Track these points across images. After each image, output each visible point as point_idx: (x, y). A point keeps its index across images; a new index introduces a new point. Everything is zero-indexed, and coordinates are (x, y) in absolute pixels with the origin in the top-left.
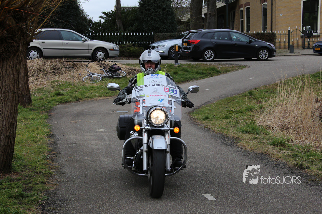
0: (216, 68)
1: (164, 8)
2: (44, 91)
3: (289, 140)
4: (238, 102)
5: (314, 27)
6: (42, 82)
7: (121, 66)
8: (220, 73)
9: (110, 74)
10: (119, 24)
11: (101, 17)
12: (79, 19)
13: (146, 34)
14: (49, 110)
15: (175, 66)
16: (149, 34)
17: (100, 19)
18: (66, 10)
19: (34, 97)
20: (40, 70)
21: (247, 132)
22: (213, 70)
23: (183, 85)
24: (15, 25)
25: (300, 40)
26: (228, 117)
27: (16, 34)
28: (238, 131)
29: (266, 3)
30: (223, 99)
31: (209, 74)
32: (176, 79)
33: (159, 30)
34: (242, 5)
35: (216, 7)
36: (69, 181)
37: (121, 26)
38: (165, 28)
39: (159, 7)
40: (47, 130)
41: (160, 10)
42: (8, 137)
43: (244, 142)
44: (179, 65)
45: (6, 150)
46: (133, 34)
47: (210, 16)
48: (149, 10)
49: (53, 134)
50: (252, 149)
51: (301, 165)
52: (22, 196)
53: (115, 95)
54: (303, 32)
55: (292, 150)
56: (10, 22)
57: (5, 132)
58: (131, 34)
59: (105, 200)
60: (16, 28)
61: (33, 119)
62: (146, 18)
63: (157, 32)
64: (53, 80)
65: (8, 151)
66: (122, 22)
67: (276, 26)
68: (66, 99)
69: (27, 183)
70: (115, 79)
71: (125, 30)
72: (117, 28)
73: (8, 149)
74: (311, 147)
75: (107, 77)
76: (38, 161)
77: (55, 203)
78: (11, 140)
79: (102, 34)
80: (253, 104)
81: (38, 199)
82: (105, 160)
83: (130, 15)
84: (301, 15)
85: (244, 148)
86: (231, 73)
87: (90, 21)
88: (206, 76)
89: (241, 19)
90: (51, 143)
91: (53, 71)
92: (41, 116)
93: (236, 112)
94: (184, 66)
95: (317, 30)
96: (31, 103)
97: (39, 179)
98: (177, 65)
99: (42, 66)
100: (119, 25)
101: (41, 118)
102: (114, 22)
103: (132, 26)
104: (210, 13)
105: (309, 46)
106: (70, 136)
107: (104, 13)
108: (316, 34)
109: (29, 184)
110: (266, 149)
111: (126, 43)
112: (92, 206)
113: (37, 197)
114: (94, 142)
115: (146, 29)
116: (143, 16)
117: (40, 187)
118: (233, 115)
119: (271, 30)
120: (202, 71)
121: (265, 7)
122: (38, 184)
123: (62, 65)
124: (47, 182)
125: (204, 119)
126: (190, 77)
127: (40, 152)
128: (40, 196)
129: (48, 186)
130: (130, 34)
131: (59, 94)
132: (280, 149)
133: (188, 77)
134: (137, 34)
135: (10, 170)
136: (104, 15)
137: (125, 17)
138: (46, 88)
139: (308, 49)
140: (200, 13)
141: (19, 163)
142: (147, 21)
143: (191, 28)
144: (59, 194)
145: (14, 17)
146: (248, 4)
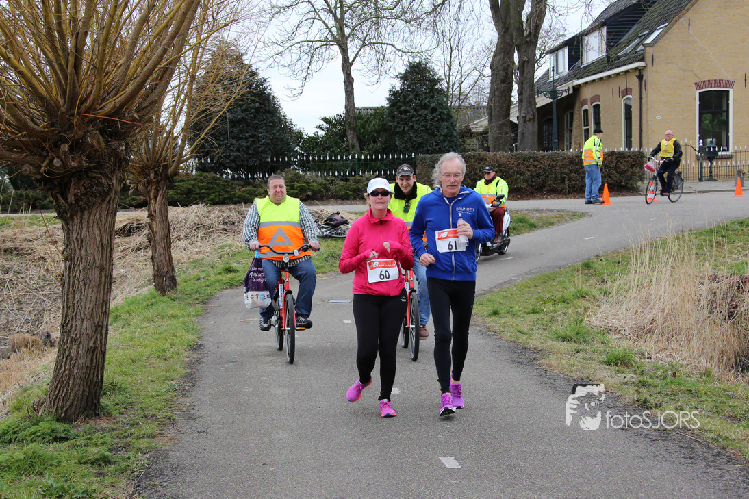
0: (527, 217)
1: (434, 107)
2: (203, 264)
3: (643, 354)
4: (561, 283)
5: (722, 141)
6: (202, 249)
7: (347, 217)
8: (535, 227)
9: (326, 231)
10: (351, 138)
11: (319, 127)
12: (278, 132)
13: (401, 157)
14: (206, 301)
16: (407, 157)
17: (318, 130)
18: (252, 115)
19: (183, 276)
20: (199, 226)
21: (565, 338)
22: (521, 222)
24: (103, 145)
25: (693, 165)
26: (538, 311)
27: (105, 162)
28: (549, 337)
29: (631, 96)
30: (534, 276)
33: (426, 148)
34: (586, 100)
35: (536, 104)
36: (200, 432)
37: (356, 143)
38: (436, 146)
39: (425, 107)
40: (192, 337)
41: (426, 112)
42: (92, 351)
43: (553, 357)
45: (89, 376)
46: (377, 157)
47: (525, 122)
48: (406, 111)
49: (201, 345)
50: (564, 370)
51: (645, 401)
52: (107, 461)
53: (332, 270)
54: (701, 149)
55: (642, 373)
56: (95, 140)
57: (86, 342)
58: (374, 157)
59: (253, 468)
60: (106, 151)
61: (172, 317)
62: (400, 127)
63: (421, 153)
64: (221, 244)
65: (91, 376)
66: (357, 135)
67: (648, 138)
68: (240, 279)
69: (124, 436)
70: (335, 240)
71: (362, 149)
72: (348, 146)
73: (92, 373)
74: (682, 366)
75: (321, 237)
76: (157, 395)
77: (162, 474)
78: (96, 356)
79: (319, 158)
80: (592, 286)
81: (134, 465)
82: (279, 392)
83: (372, 122)
84: (695, 118)
85: (549, 369)
86: (555, 228)
87: (299, 136)
89: (585, 126)
90: (191, 361)
91: (223, 227)
92: (189, 310)
93: (555, 301)
95: (727, 145)
96: (176, 287)
97: (148, 428)
99: (203, 219)
100: (352, 141)
101: (188, 315)
102: (343, 135)
103: (375, 142)
104: (524, 117)
105: (711, 176)
106: (230, 348)
107: (325, 120)
108: (724, 153)
109: (127, 437)
110: (590, 371)
111: (364, 173)
112: (227, 479)
113: (132, 463)
115: (402, 146)
116: (395, 124)
117: (143, 443)
118: (549, 307)
119: (641, 146)
121: (628, 103)
122: (142, 437)
123: (240, 216)
124: (160, 434)
125: (490, 315)
127: (167, 378)
128: (138, 460)
129: (159, 443)
130: (371, 157)
131: (229, 270)
132: (618, 371)
134: (385, 157)
135: (97, 412)
136: (325, 124)
137: (363, 126)
138: (208, 259)
139: (708, 180)
140: (507, 114)
141: (120, 397)
142: (403, 133)
143: (491, 144)
144: (175, 457)
145: (103, 132)
146: (597, 98)
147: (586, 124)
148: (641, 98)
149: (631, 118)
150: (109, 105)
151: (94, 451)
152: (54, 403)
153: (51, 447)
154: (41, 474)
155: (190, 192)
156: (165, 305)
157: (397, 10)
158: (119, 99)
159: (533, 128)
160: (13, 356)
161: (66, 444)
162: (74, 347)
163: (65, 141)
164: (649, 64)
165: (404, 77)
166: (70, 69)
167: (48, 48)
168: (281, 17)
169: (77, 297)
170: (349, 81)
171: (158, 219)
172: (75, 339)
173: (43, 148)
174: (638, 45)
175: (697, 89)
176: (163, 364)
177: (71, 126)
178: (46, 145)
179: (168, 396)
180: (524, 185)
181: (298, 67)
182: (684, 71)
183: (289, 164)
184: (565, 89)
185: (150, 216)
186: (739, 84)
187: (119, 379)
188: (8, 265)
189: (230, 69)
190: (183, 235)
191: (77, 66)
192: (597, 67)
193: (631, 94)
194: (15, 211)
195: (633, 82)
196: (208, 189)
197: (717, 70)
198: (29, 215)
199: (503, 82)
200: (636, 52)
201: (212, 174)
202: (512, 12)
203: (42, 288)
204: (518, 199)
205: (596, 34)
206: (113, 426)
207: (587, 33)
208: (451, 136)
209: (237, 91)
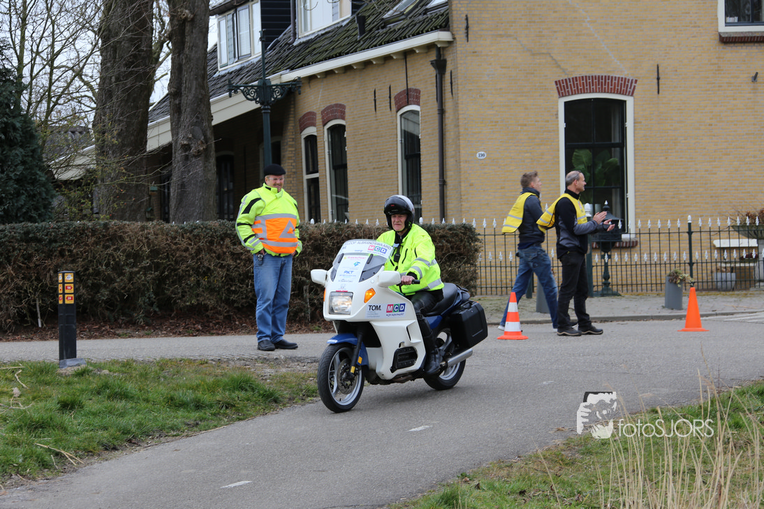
5: (612, 207)
8: (276, 401)
15: (63, 371)
22: (242, 388)
23: (113, 461)
29: (417, 108)
31: (228, 406)
32: (77, 433)
34: (312, 115)
44: (83, 366)
67: (460, 199)
84: (558, 157)
88: (215, 415)
89: (308, 172)
94: (106, 372)
104: (184, 145)
105: (606, 284)
120: (193, 396)
126: (140, 425)
133: (130, 421)
139: (603, 295)
140: (141, 140)
146: (339, 110)
147: (313, 166)
148: (442, 112)
149: (419, 156)
159: (205, 172)
164: (461, 35)
175: (561, 95)
180: (211, 302)
182: (533, 55)
186: (644, 86)
193: (418, 104)
195: (424, 76)
197: (603, 56)
200: (426, 11)
204: (199, 333)
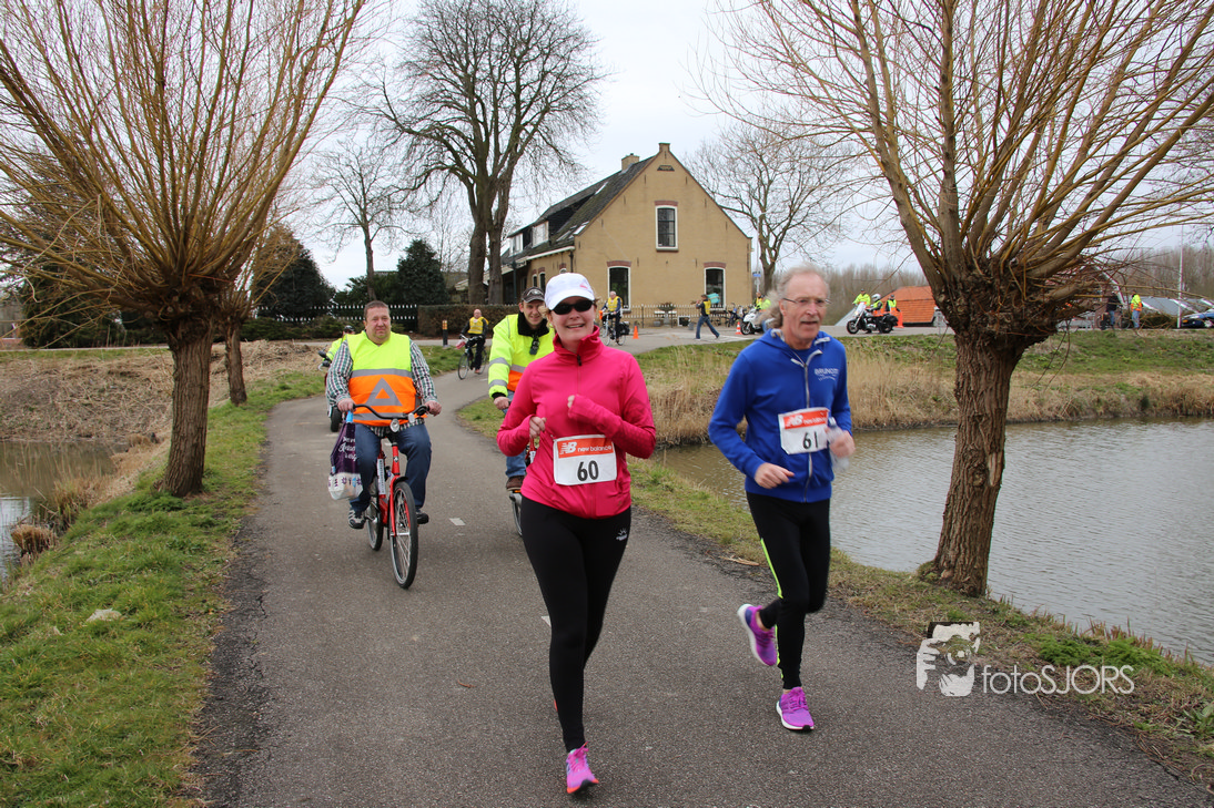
2: (265, 383)
6: (264, 372)
10: (370, 293)
12: (317, 288)
13: (407, 307)
14: (269, 410)
15: (444, 348)
16: (411, 307)
17: (347, 287)
18: (299, 276)
19: (251, 392)
20: (261, 356)
24: (203, 296)
27: (204, 309)
33: (425, 302)
35: (501, 271)
36: (276, 504)
38: (432, 300)
39: (424, 272)
40: (261, 436)
41: (425, 275)
42: (195, 446)
44: (448, 347)
47: (493, 284)
48: (411, 275)
49: (268, 441)
52: (211, 524)
56: (198, 293)
57: (191, 440)
60: (205, 301)
61: (245, 421)
62: (406, 286)
63: (421, 305)
64: (278, 369)
66: (375, 290)
68: (293, 394)
69: (221, 507)
73: (195, 462)
76: (241, 478)
77: (252, 533)
78: (198, 450)
79: (348, 307)
81: (231, 527)
83: (386, 281)
87: (332, 291)
90: (262, 453)
91: (279, 356)
92: (257, 417)
96: (246, 400)
97: (237, 501)
98: (446, 347)
99: (264, 351)
101: (257, 420)
102: (365, 290)
106: (290, 444)
107: (352, 280)
109: (223, 507)
113: (229, 526)
114: (319, 452)
115: (407, 300)
116: (403, 283)
117: (236, 511)
122: (234, 508)
124: (247, 505)
125: (475, 419)
127: (246, 466)
128: (234, 524)
131: (284, 388)
135: (200, 490)
136: (352, 282)
137: (380, 284)
138: (269, 379)
140: (482, 279)
141: (214, 480)
142: (409, 290)
143: (470, 299)
144: (260, 521)
145: (203, 288)
150: (208, 268)
151: (202, 517)
152: (169, 483)
153: (170, 514)
154: (166, 533)
155: (253, 331)
156: (239, 413)
157: (405, 204)
158: (216, 263)
159: (499, 288)
160: (131, 449)
161: (180, 512)
162: (183, 443)
163: (176, 294)
164: (577, 248)
165: (409, 251)
166: (181, 243)
167: (164, 226)
168: (321, 207)
169: (184, 407)
170: (369, 253)
171: (233, 351)
172: (183, 438)
173: (160, 299)
174: (569, 235)
175: (608, 266)
176: (242, 456)
177: (180, 283)
178: (162, 297)
179: (250, 478)
181: (333, 242)
182: (600, 254)
183: (327, 311)
184: (521, 262)
185: (227, 349)
186: (634, 264)
187: (212, 466)
188: (123, 384)
189: (283, 243)
190: (250, 362)
191: (186, 241)
192: (542, 248)
194: (127, 345)
195: (567, 260)
196: (267, 329)
197: (621, 254)
198: (138, 348)
199: (479, 256)
200: (568, 239)
201: (269, 319)
202: (485, 208)
203: (148, 401)
205: (542, 226)
206: (212, 500)
207: (535, 225)
208: (443, 292)
209: (292, 259)
